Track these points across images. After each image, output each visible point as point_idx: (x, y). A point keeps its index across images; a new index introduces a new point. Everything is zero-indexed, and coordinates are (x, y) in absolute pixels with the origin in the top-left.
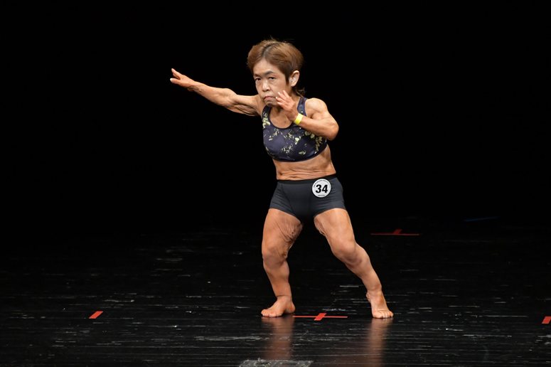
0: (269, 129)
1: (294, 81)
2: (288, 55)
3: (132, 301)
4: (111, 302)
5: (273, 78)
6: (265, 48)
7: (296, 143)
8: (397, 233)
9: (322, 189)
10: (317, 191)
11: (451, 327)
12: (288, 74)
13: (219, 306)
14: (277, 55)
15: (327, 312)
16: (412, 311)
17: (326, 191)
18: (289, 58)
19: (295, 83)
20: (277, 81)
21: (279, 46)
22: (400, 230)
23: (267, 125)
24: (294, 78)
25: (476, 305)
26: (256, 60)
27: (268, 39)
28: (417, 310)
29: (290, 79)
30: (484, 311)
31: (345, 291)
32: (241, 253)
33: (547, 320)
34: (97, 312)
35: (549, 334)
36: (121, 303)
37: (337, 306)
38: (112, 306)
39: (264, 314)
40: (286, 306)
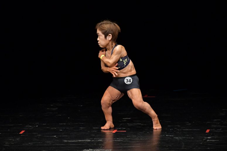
3: (37, 126)
4: (28, 127)
8: (146, 96)
9: (128, 81)
10: (126, 82)
11: (169, 135)
13: (73, 128)
15: (118, 129)
17: (130, 82)
24: (110, 37)
25: (179, 125)
30: (182, 128)
31: (125, 121)
32: (82, 106)
33: (208, 131)
34: (22, 133)
35: (209, 137)
36: (33, 127)
37: (122, 127)
38: (29, 129)
39: (102, 129)
40: (111, 125)
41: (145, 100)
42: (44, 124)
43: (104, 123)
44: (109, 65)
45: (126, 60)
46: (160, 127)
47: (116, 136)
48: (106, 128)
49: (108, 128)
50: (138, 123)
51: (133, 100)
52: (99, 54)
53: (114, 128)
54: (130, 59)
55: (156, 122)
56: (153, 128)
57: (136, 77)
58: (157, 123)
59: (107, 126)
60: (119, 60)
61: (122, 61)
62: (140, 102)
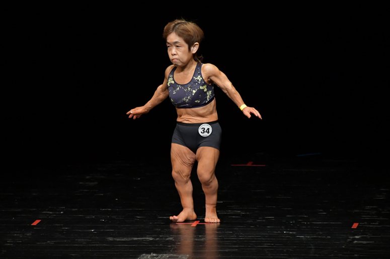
0: (173, 87)
1: (195, 50)
2: (192, 31)
3: (62, 213)
4: (47, 213)
5: (178, 46)
6: (176, 25)
7: (193, 94)
8: (249, 164)
9: (205, 131)
10: (202, 132)
11: (288, 231)
12: (190, 44)
13: (123, 216)
14: (183, 30)
15: (200, 220)
16: (260, 219)
17: (208, 132)
18: (192, 33)
21: (186, 24)
22: (252, 162)
23: (171, 84)
24: (195, 48)
25: (306, 215)
27: (180, 19)
28: (263, 219)
29: (192, 48)
30: (311, 219)
32: (139, 179)
33: (355, 226)
34: (37, 221)
35: (357, 235)
36: (54, 214)
38: (48, 217)
42: (74, 210)
43: (179, 209)
50: (235, 210)
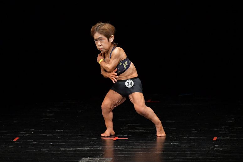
1: (112, 40)
2: (108, 29)
3: (32, 133)
4: (23, 133)
5: (102, 40)
6: (98, 27)
8: (149, 101)
10: (127, 85)
11: (173, 142)
13: (71, 135)
14: (103, 30)
15: (119, 136)
17: (131, 85)
18: (108, 30)
19: (113, 41)
20: (104, 41)
21: (103, 25)
26: (94, 33)
27: (99, 22)
29: (110, 39)
30: (188, 135)
31: (127, 127)
32: (80, 111)
33: (215, 139)
34: (17, 138)
35: (216, 145)
36: (28, 134)
37: (123, 134)
38: (24, 135)
39: (102, 136)
40: (111, 132)
41: (147, 104)
42: (40, 131)
43: (104, 129)
44: (108, 70)
45: (126, 63)
46: (164, 134)
47: (116, 143)
48: (106, 135)
49: (109, 135)
50: (140, 130)
51: (135, 105)
52: (98, 58)
53: (115, 136)
54: (130, 61)
55: (160, 128)
56: (156, 135)
57: (138, 80)
58: (161, 130)
59: (107, 133)
60: (118, 64)
61: (122, 65)
62: (143, 106)
